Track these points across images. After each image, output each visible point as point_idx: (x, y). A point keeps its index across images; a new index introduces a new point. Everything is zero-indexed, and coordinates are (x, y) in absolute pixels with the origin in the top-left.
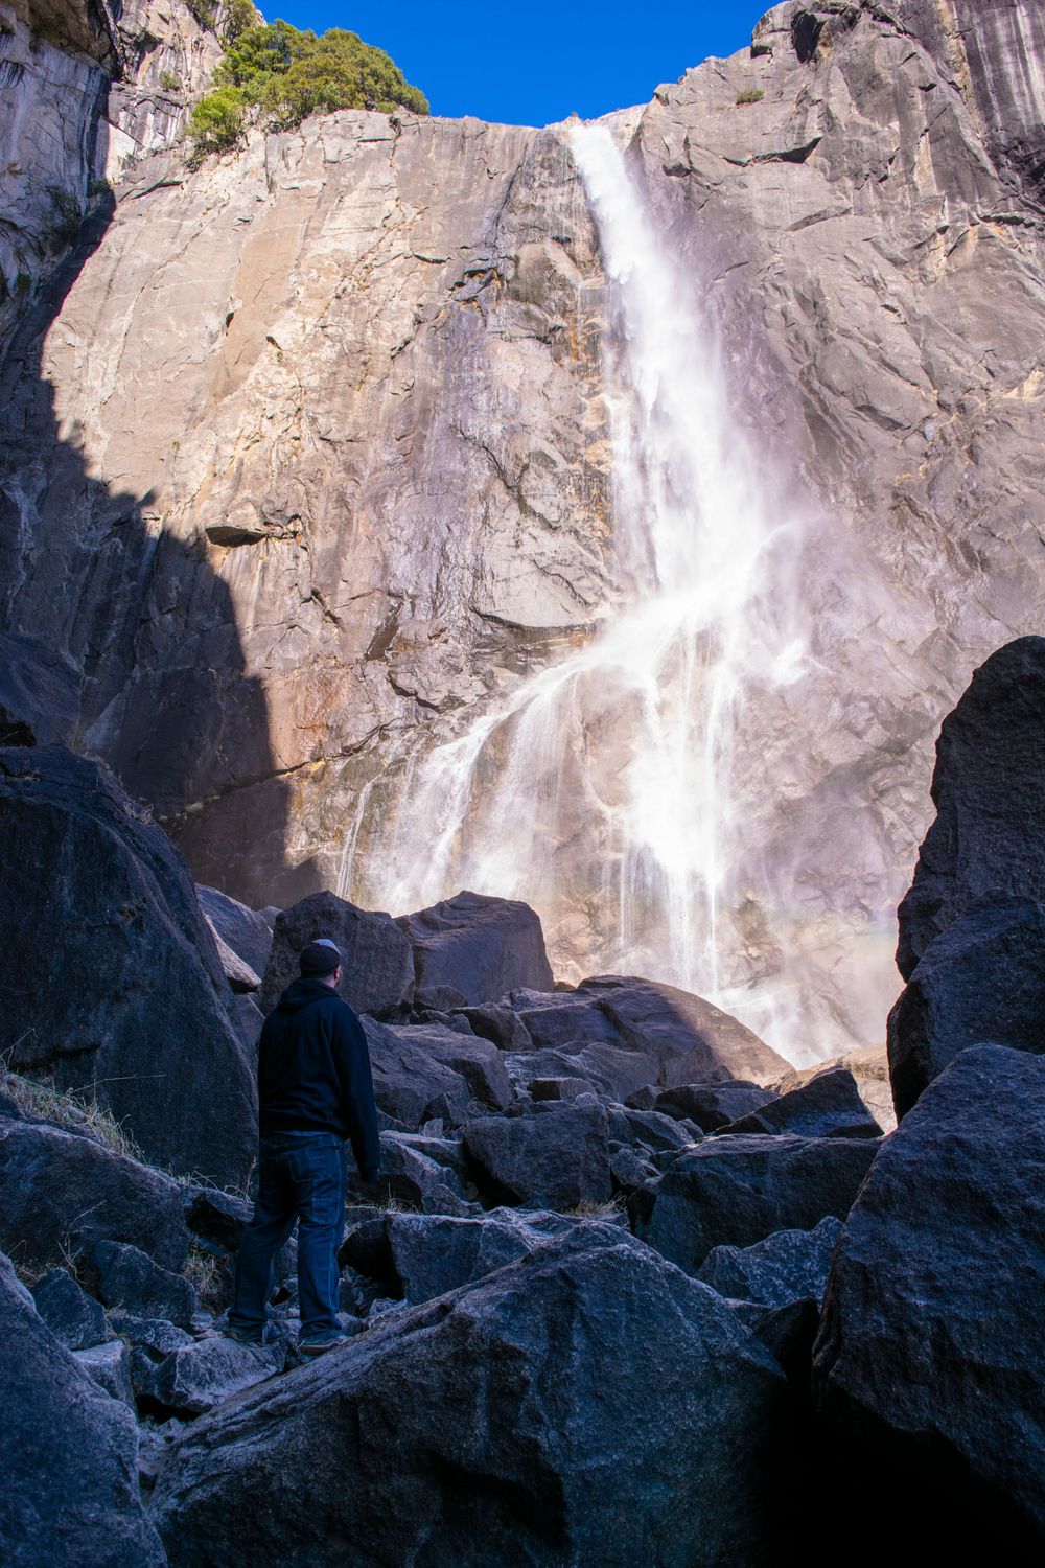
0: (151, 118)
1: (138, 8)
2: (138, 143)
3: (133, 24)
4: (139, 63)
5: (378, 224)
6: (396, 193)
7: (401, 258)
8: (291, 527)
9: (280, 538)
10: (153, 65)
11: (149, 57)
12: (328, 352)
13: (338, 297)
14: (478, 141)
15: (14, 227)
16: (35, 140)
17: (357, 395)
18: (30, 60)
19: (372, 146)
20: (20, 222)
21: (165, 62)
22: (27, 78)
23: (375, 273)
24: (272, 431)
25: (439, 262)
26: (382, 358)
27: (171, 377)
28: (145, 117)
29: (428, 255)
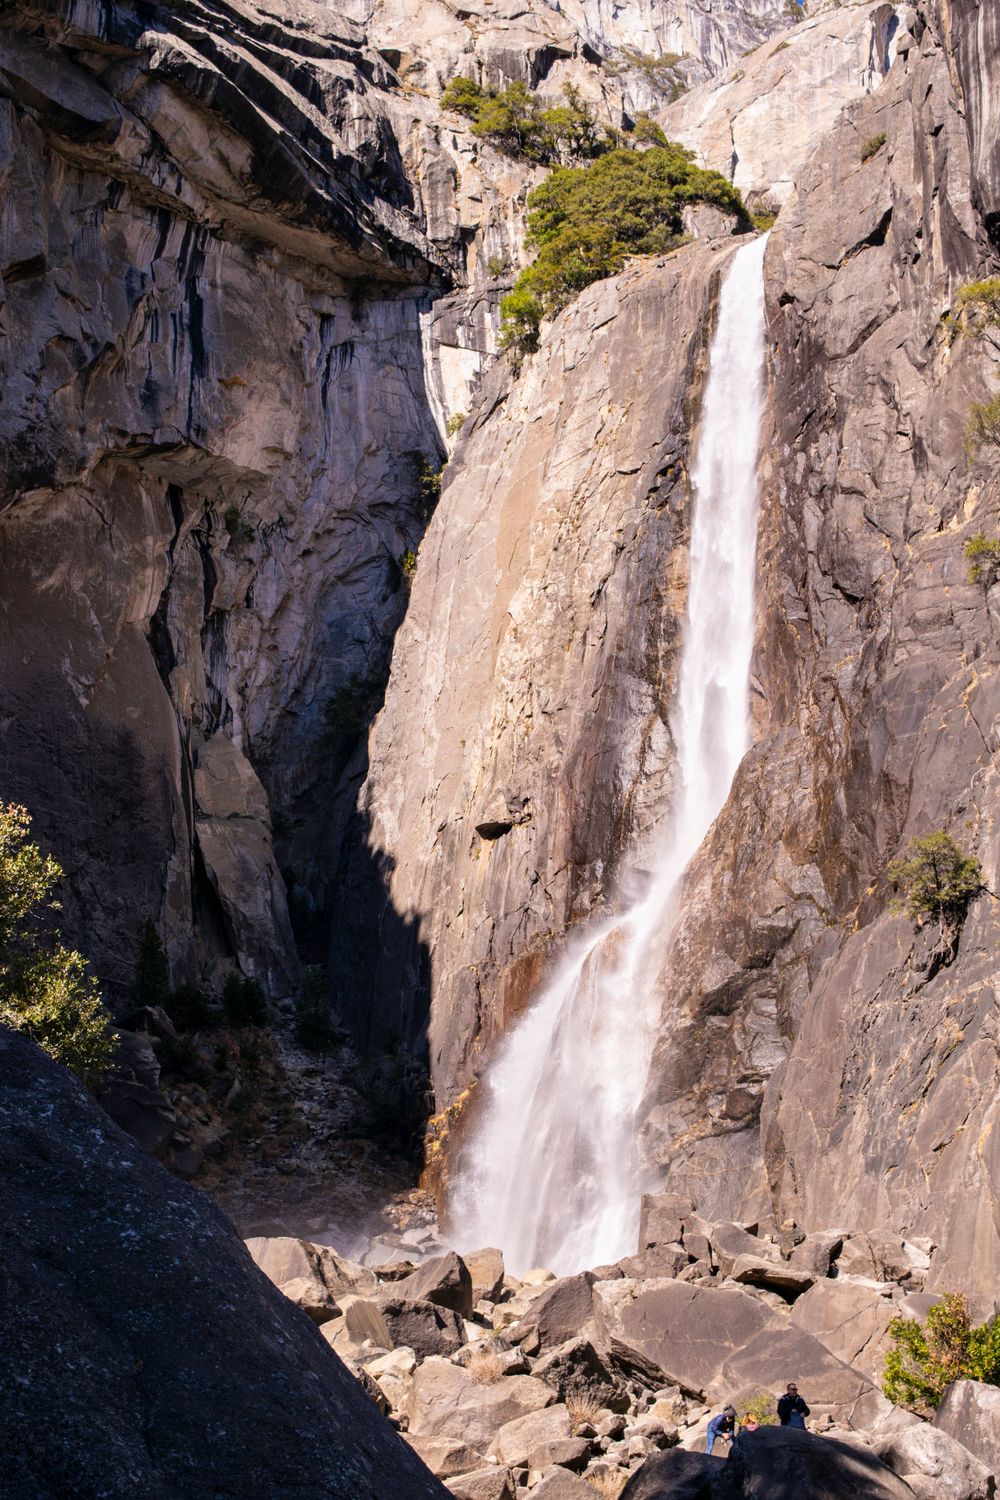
0: (488, 317)
1: (445, 206)
2: (483, 353)
3: (445, 227)
4: (465, 262)
5: (591, 443)
6: (609, 395)
7: (608, 480)
8: (526, 810)
9: (520, 823)
10: (479, 255)
11: (472, 248)
12: (548, 616)
13: (555, 549)
14: (674, 297)
15: (387, 505)
16: (384, 409)
17: (567, 656)
18: (356, 331)
19: (603, 331)
20: (391, 498)
21: (489, 246)
22: (359, 351)
23: (587, 505)
24: (514, 713)
25: (635, 471)
26: (583, 608)
27: (478, 658)
28: (482, 320)
29: (626, 468)
